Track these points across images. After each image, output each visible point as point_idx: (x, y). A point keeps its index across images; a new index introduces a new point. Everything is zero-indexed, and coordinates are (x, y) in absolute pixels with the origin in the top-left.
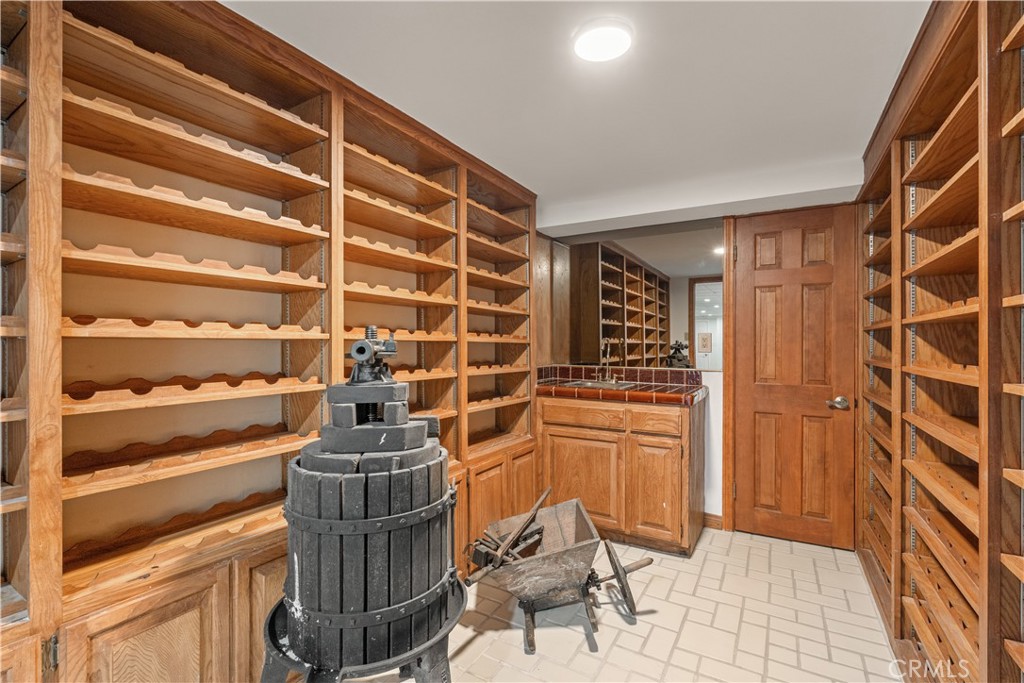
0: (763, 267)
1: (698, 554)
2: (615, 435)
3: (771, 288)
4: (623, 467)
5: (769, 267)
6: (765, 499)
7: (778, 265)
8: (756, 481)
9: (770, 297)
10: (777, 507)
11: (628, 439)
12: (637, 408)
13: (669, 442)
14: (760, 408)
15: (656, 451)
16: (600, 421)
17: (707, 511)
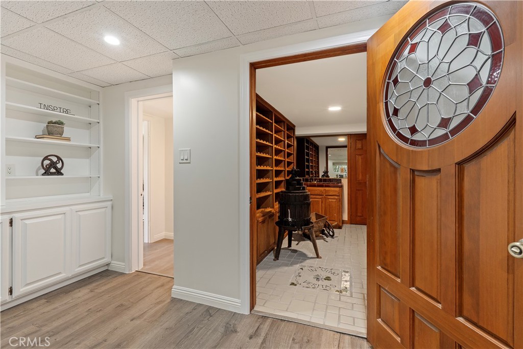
0: (358, 149)
1: (343, 228)
2: (321, 197)
3: (360, 155)
4: (323, 205)
5: (360, 149)
6: (359, 214)
7: (362, 149)
8: (357, 209)
9: (360, 157)
10: (362, 216)
11: (325, 197)
12: (327, 189)
13: (336, 197)
14: (358, 189)
15: (333, 200)
16: (316, 193)
17: (343, 219)
